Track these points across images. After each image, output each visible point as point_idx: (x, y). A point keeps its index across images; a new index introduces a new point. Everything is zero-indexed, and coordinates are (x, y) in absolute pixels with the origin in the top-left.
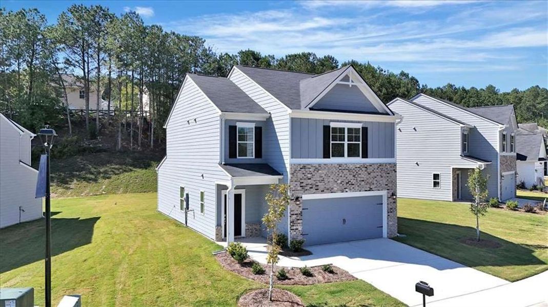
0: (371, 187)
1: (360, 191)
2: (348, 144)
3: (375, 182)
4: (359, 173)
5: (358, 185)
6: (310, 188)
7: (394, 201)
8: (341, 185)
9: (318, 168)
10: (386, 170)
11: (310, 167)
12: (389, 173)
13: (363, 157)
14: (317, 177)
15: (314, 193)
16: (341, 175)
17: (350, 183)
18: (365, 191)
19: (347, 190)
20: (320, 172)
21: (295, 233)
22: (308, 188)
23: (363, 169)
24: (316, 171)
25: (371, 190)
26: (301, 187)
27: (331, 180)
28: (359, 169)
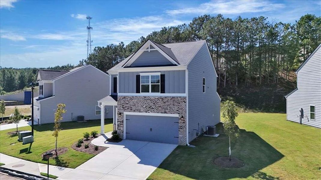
0: (166, 111)
1: (158, 113)
2: (152, 85)
3: (169, 108)
4: (158, 102)
5: (157, 109)
6: (128, 109)
7: (183, 121)
8: (145, 108)
9: (132, 98)
10: (177, 101)
11: (127, 97)
12: (180, 103)
13: (161, 93)
14: (131, 103)
15: (130, 112)
16: (145, 102)
17: (151, 107)
18: (162, 113)
19: (149, 111)
20: (133, 100)
21: (119, 131)
22: (126, 108)
23: (160, 100)
24: (131, 100)
25: (165, 112)
26: (123, 108)
27: (139, 105)
28: (157, 100)
